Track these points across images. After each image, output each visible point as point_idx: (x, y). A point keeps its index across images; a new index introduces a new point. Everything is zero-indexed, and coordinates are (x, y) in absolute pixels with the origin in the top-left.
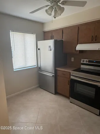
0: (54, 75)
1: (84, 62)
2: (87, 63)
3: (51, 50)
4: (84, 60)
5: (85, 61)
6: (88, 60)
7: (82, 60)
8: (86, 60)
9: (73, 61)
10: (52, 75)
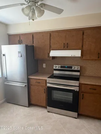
0: (26, 84)
1: (56, 68)
2: (60, 68)
3: (21, 56)
4: (56, 65)
5: (58, 67)
6: (60, 66)
7: (54, 65)
8: (58, 65)
9: (45, 67)
10: (24, 86)
